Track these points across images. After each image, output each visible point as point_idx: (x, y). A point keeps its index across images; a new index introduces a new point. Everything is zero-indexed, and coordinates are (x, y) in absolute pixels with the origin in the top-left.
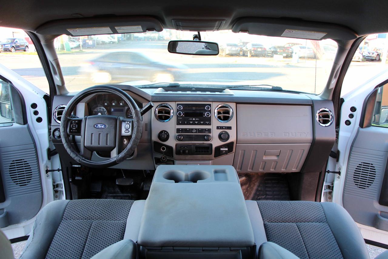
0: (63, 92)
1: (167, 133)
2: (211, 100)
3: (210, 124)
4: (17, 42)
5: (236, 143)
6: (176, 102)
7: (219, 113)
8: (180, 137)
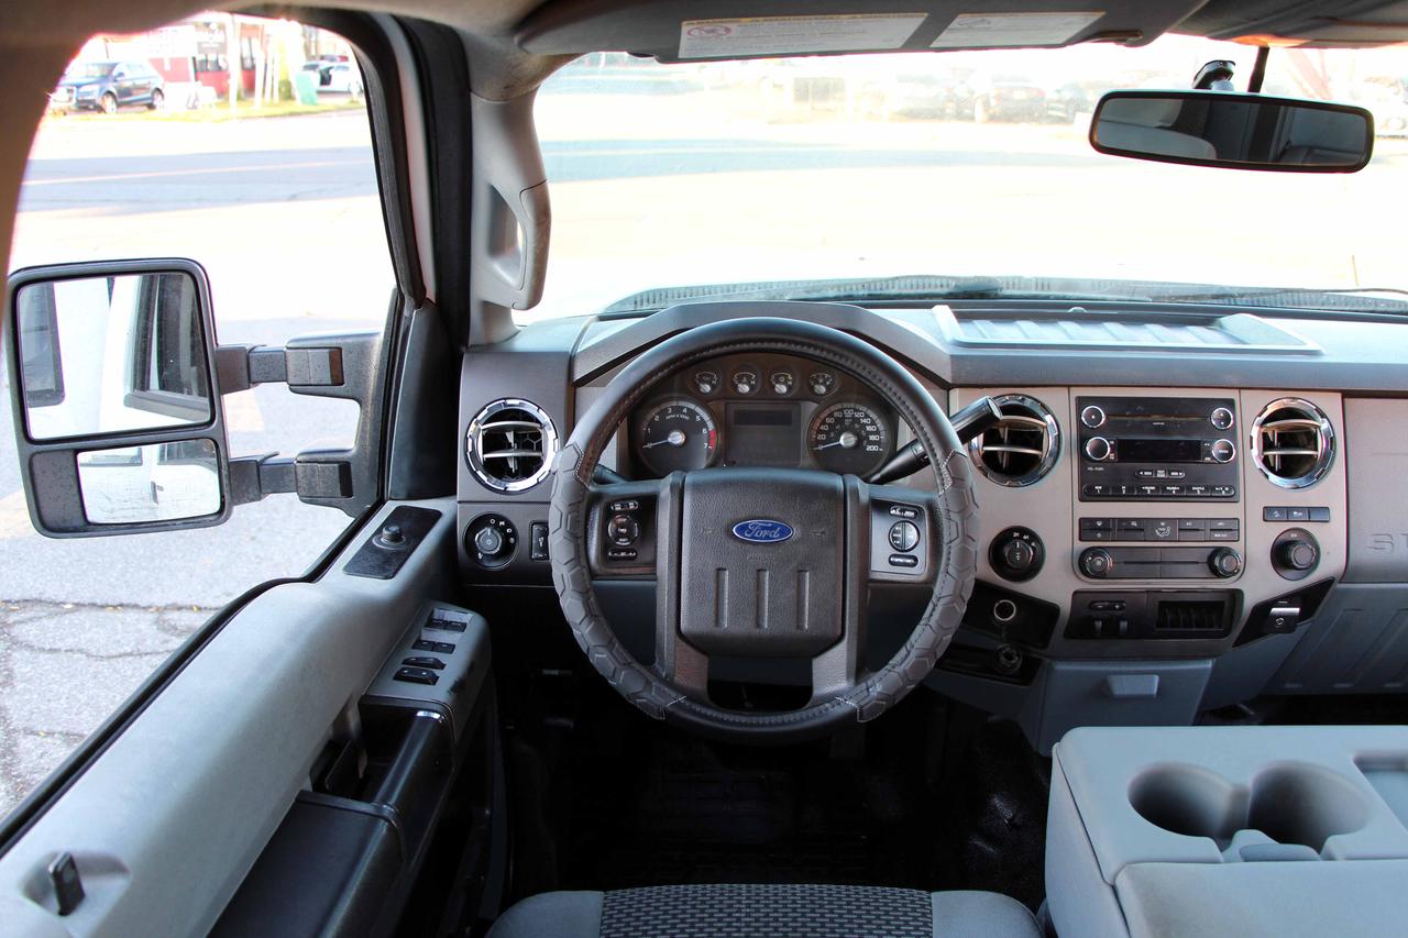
0: (498, 334)
1: (1034, 536)
2: (1235, 381)
4: (121, 74)
5: (1342, 581)
6: (1069, 386)
8: (1099, 563)
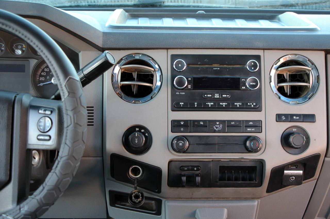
1: (147, 130)
2: (260, 45)
3: (258, 109)
5: (326, 156)
6: (167, 49)
7: (281, 79)
8: (181, 144)
